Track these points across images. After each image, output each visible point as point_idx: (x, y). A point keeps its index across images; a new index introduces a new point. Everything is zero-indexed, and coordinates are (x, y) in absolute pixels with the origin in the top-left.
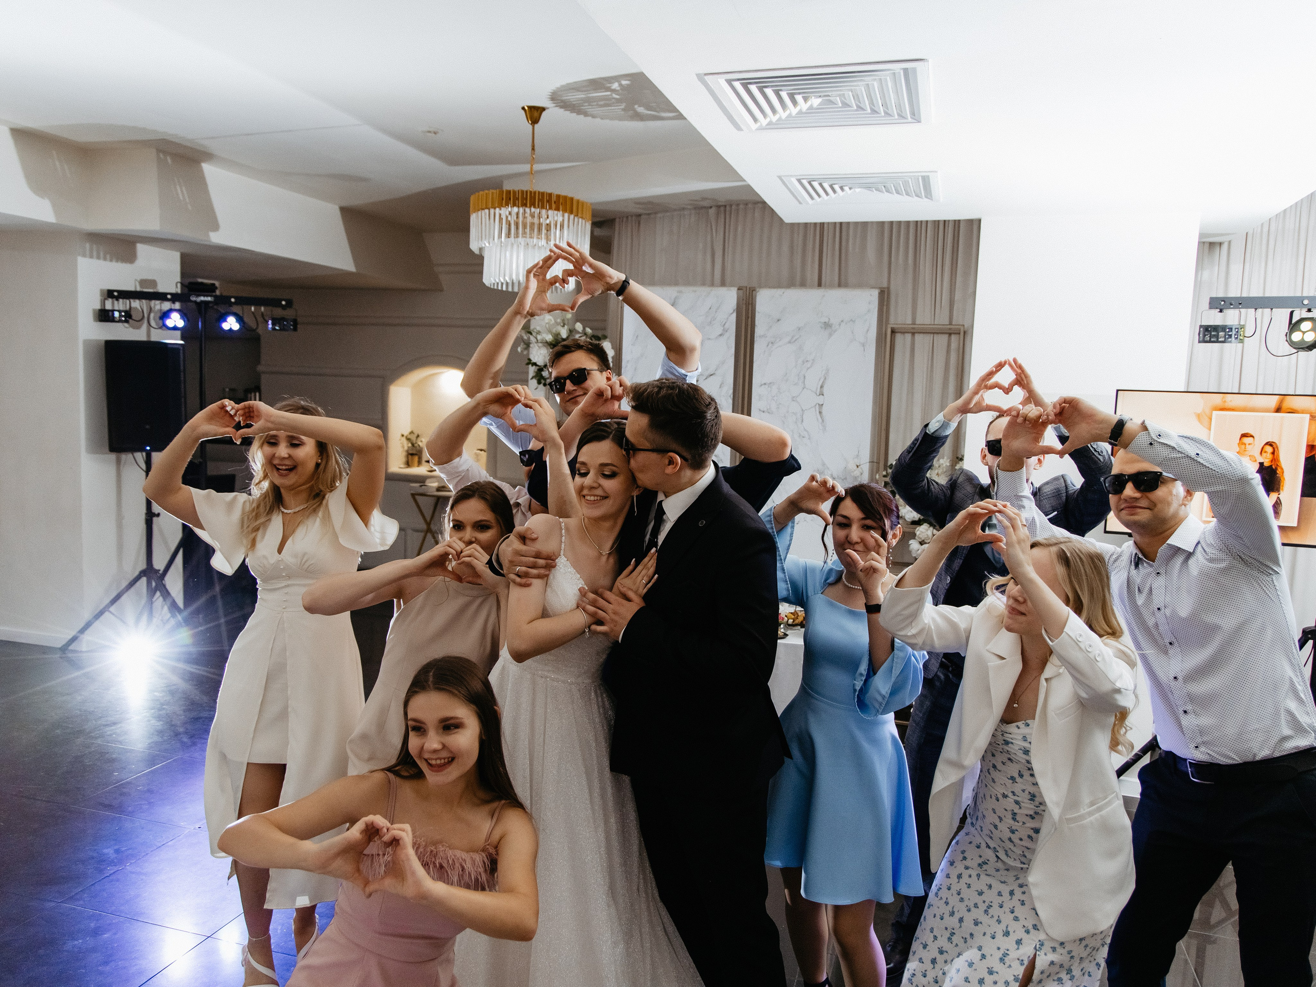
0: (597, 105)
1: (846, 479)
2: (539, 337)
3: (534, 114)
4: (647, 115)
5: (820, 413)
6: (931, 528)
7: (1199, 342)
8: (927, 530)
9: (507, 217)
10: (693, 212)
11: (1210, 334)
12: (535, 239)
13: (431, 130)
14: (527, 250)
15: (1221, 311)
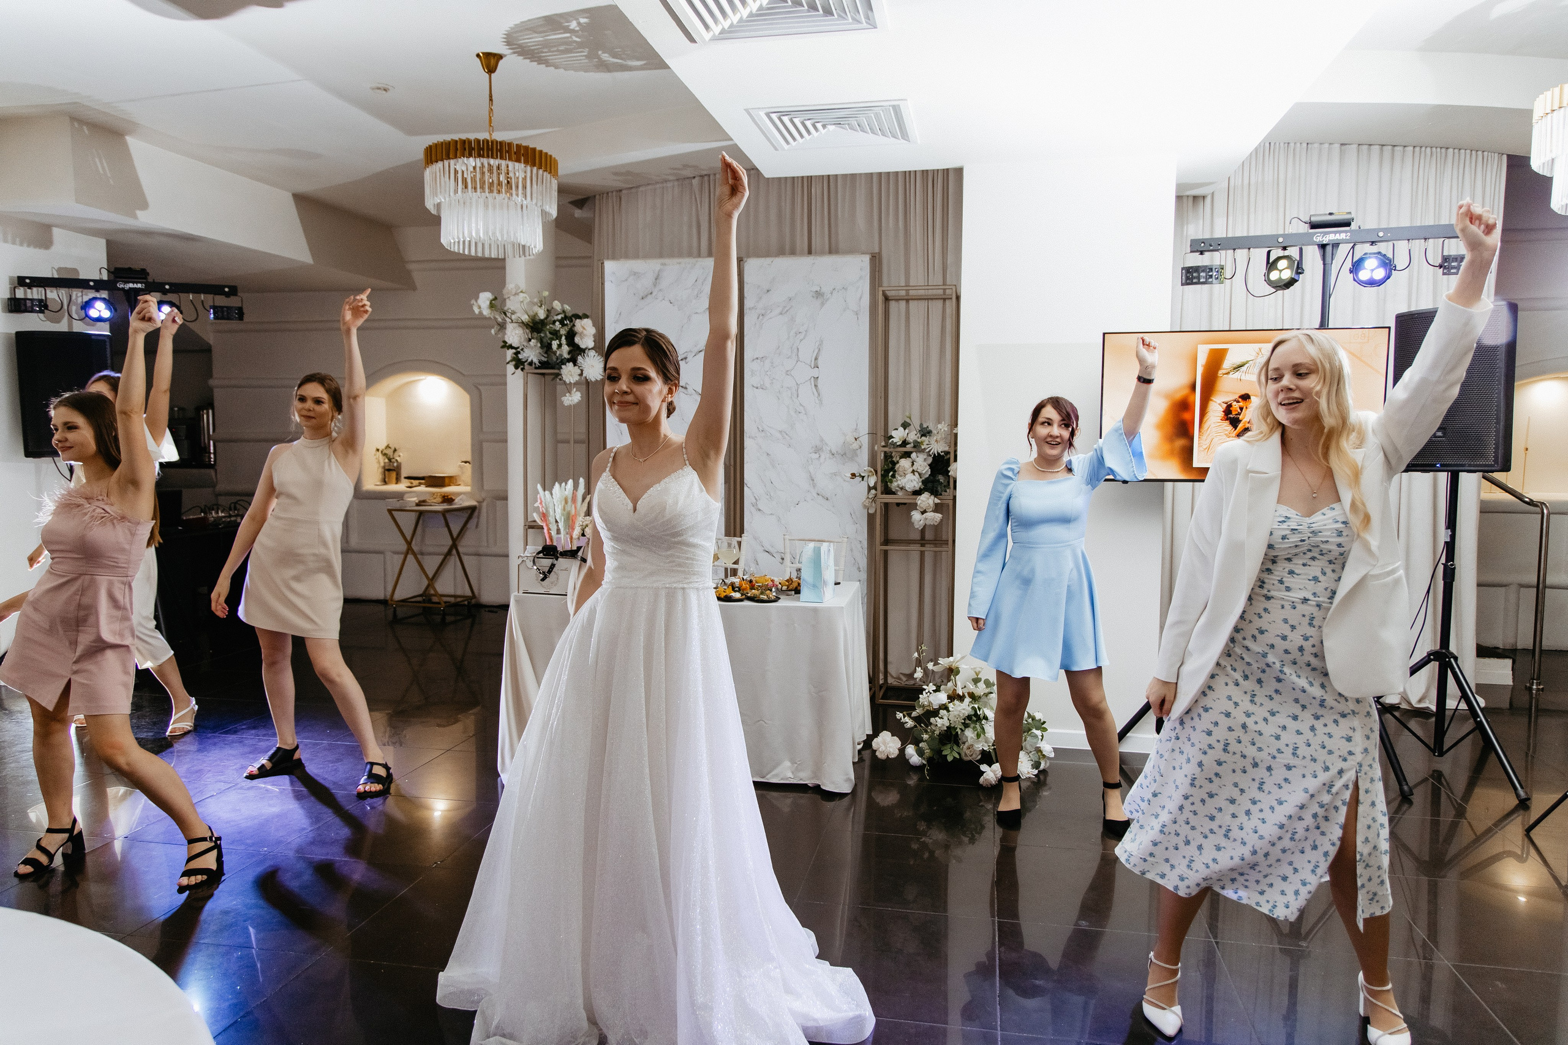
0: (558, 51)
1: (845, 454)
2: (513, 317)
3: (490, 61)
4: (614, 63)
5: (816, 386)
6: (932, 497)
7: (1182, 285)
8: (928, 499)
9: (463, 172)
10: (676, 183)
11: (1191, 276)
12: (495, 194)
13: (380, 86)
14: (486, 206)
15: (1202, 253)
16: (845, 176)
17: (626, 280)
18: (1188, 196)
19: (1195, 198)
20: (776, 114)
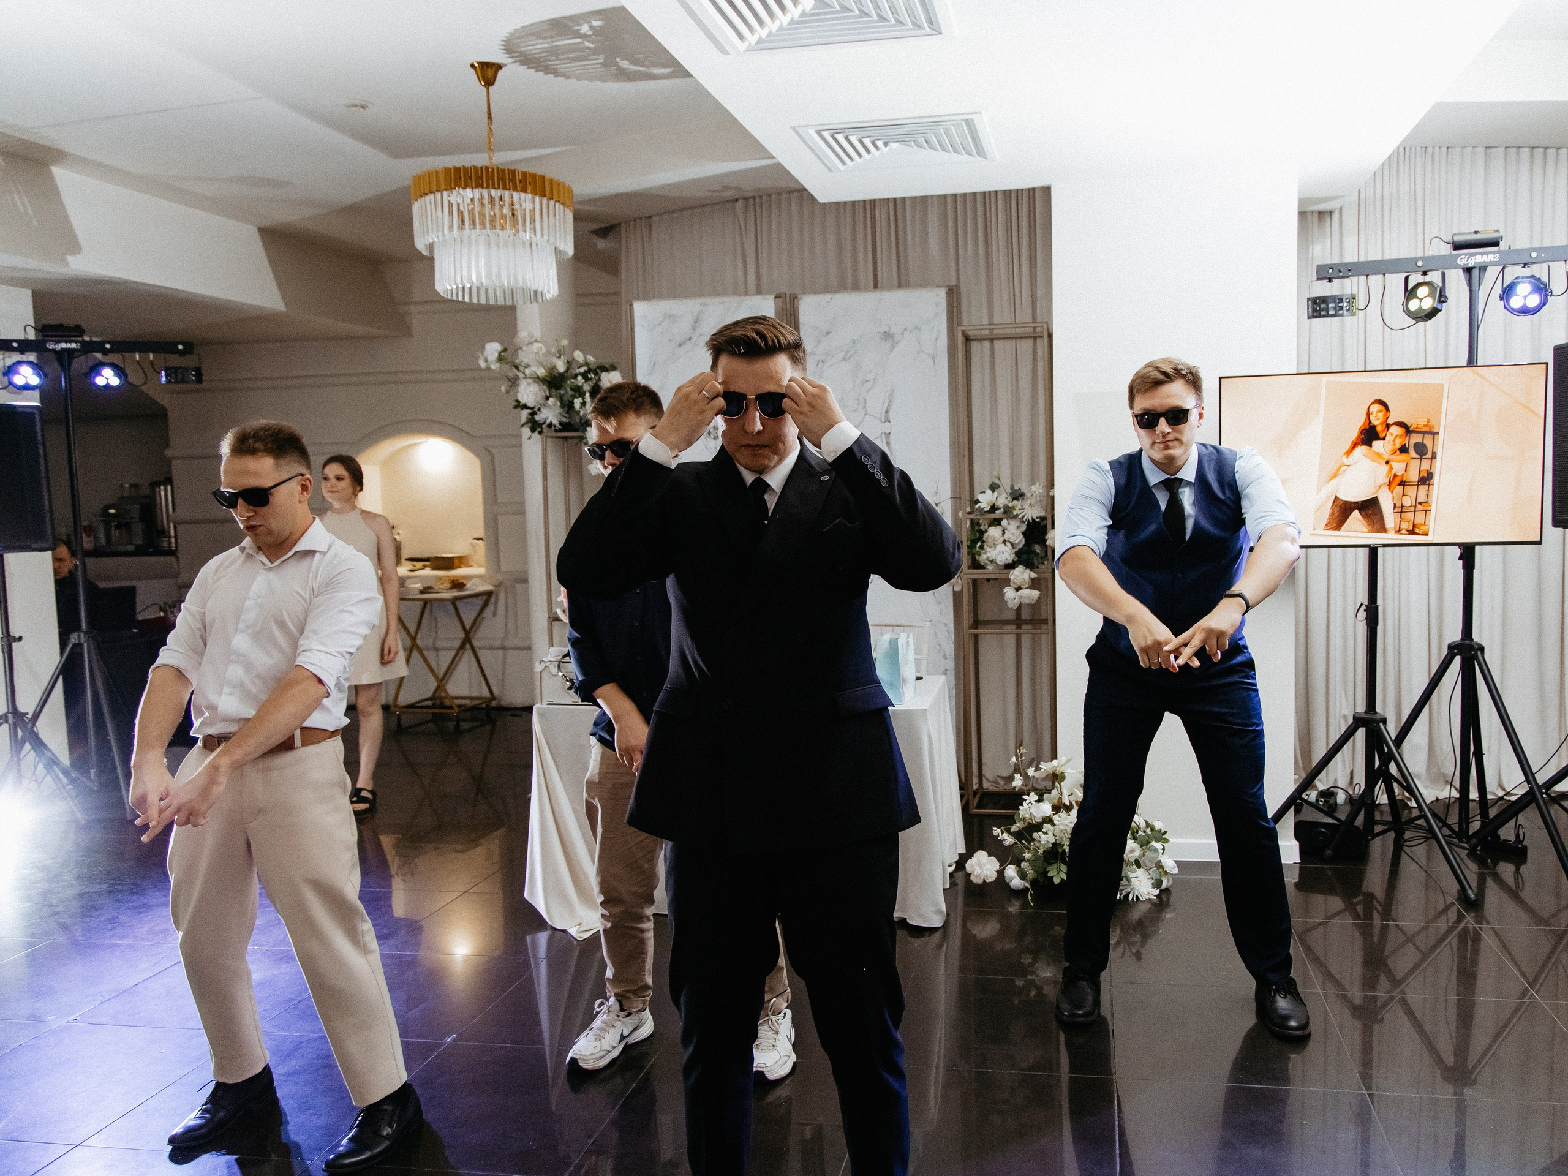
0: (568, 58)
2: (527, 371)
3: (487, 72)
4: (636, 72)
6: (1028, 571)
7: (1309, 318)
8: (1023, 573)
9: (458, 205)
10: (716, 207)
11: (1319, 308)
12: (498, 231)
13: (357, 102)
14: (488, 244)
15: (1330, 280)
16: (914, 199)
17: (660, 324)
18: (1312, 212)
19: (1321, 214)
20: (828, 132)
